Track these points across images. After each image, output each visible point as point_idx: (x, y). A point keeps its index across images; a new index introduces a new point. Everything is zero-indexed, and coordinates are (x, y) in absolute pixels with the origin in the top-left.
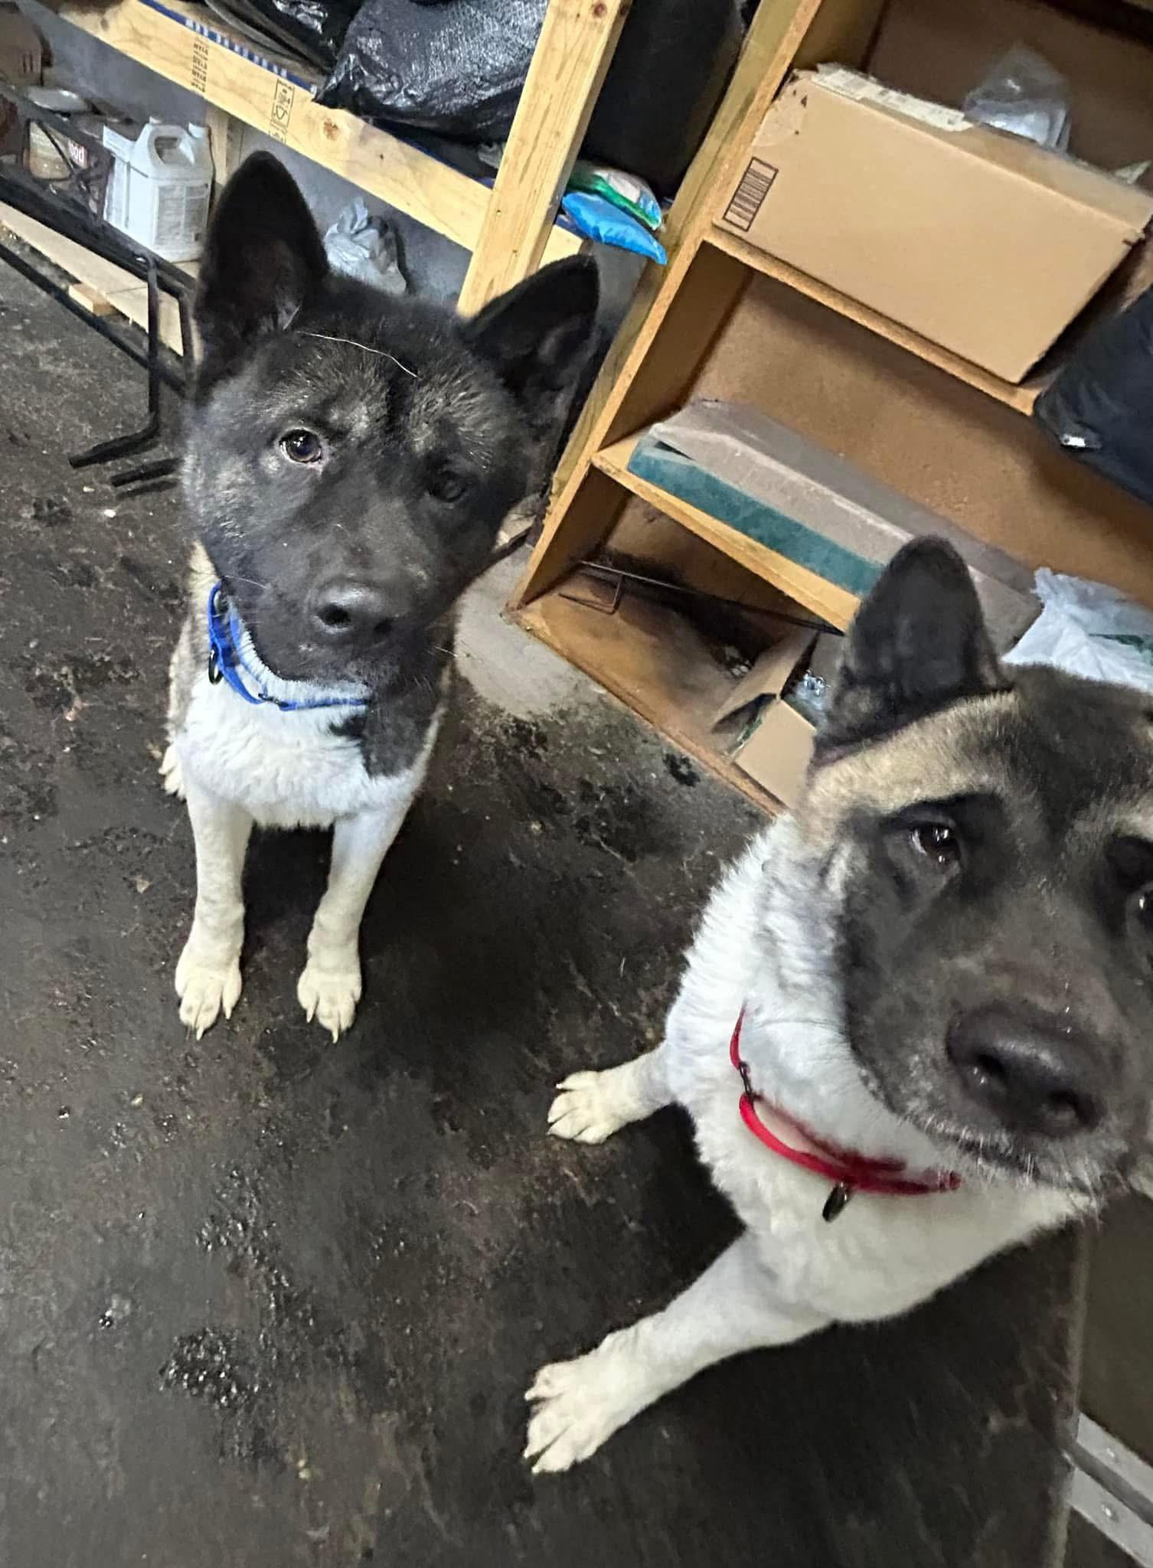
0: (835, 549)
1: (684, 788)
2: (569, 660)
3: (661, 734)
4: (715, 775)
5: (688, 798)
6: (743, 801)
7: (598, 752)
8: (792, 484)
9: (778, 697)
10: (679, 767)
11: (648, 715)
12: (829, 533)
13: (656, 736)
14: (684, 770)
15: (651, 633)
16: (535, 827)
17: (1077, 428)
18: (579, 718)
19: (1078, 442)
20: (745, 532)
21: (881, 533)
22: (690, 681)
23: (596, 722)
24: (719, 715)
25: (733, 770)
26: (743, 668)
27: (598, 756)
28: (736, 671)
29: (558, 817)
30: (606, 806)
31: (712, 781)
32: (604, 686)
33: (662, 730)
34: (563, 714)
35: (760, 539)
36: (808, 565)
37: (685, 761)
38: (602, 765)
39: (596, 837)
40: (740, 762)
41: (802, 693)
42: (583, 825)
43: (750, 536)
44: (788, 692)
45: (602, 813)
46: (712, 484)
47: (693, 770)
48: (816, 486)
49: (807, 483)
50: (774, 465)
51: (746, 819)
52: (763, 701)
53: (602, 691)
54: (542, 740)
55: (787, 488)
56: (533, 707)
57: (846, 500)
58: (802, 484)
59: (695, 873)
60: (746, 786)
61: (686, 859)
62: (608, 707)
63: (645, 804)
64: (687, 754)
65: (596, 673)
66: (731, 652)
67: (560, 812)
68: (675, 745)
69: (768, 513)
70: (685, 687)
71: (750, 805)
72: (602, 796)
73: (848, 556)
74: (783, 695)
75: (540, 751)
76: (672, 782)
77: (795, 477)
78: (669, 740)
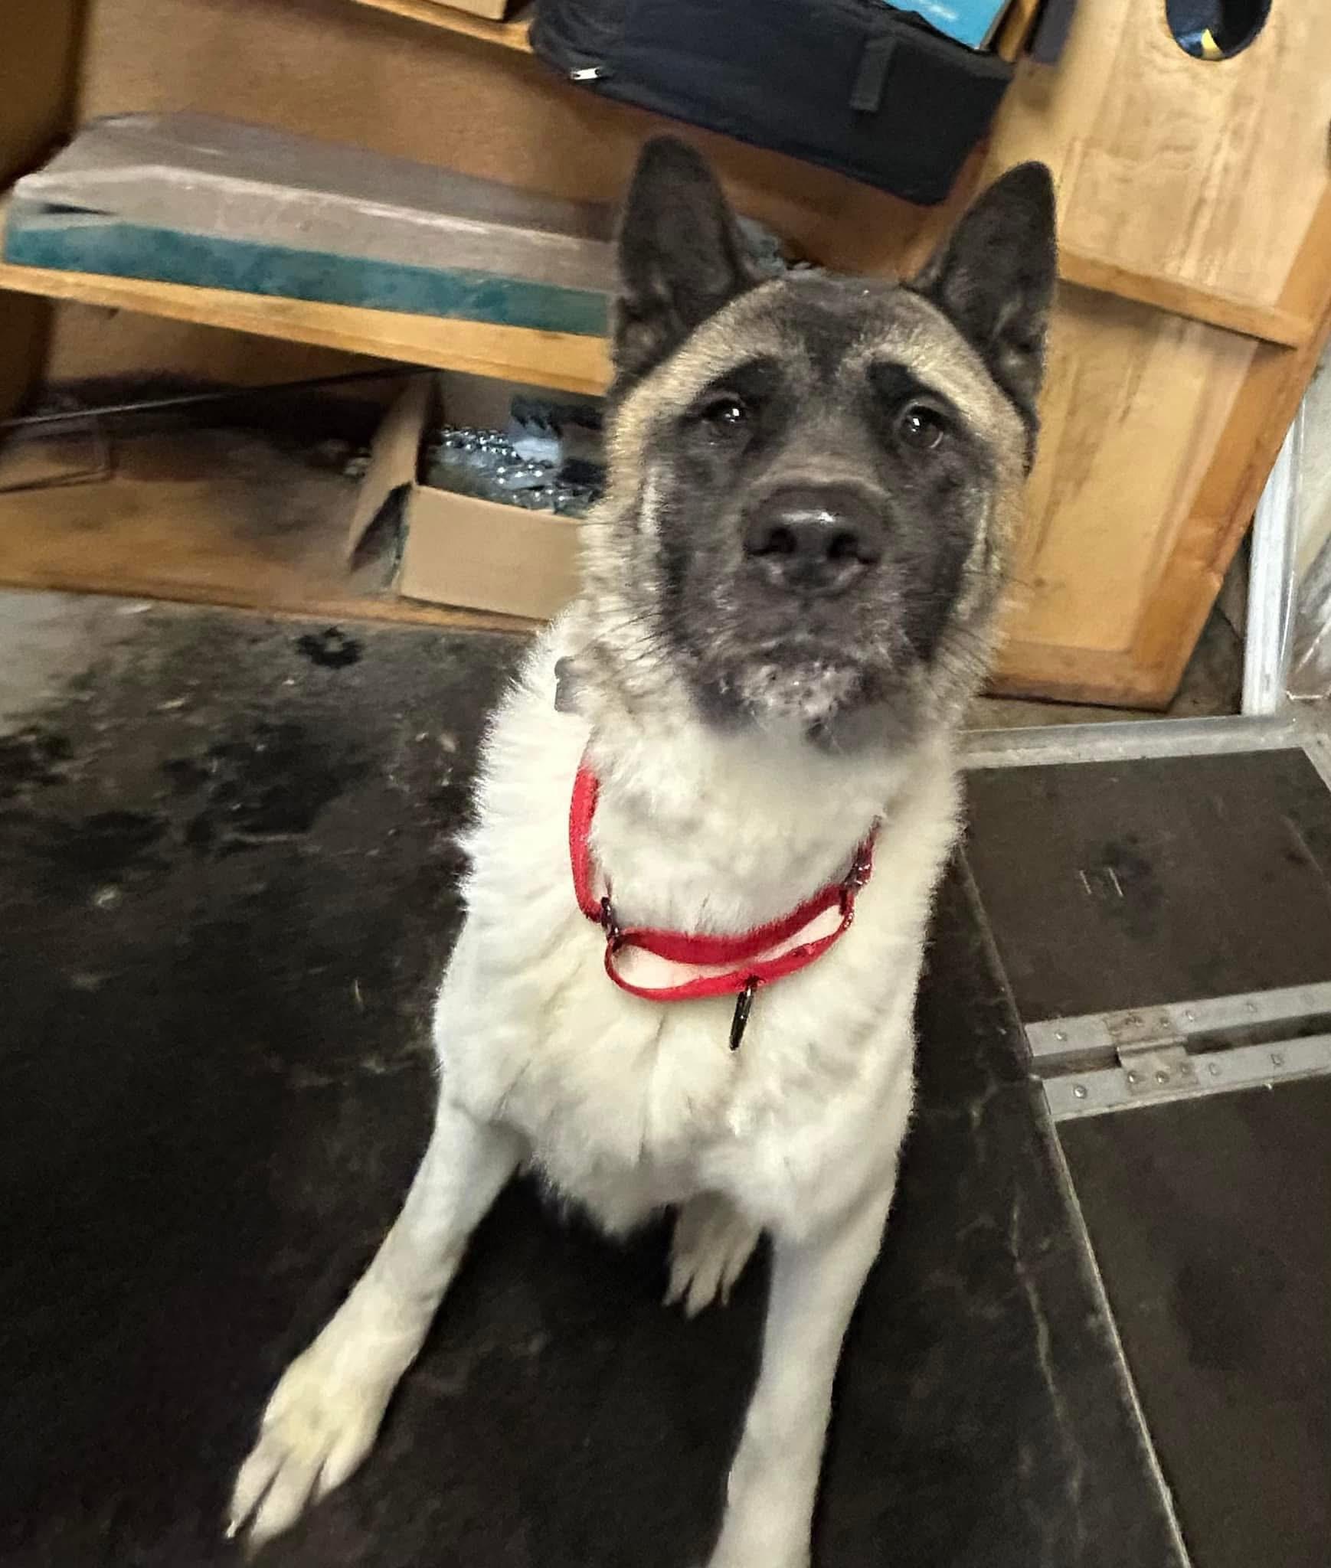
0: (392, 270)
1: (346, 671)
2: (54, 588)
3: (276, 616)
4: (382, 626)
5: (356, 682)
6: (435, 639)
7: (177, 703)
8: (293, 206)
9: (415, 485)
10: (324, 646)
11: (240, 600)
12: (374, 253)
13: (270, 622)
14: (334, 646)
15: (191, 478)
16: (106, 897)
17: (582, 58)
18: (118, 671)
19: (588, 74)
20: (257, 290)
21: (440, 232)
22: (290, 516)
23: (153, 659)
24: (349, 547)
25: (405, 605)
26: (361, 461)
27: (180, 709)
28: (351, 470)
29: (146, 851)
30: (230, 776)
31: (382, 637)
32: (146, 596)
33: (278, 609)
34: (81, 683)
35: (284, 292)
36: (366, 302)
37: (332, 633)
38: (196, 720)
39: (229, 836)
40: (407, 591)
41: (449, 457)
42: (199, 833)
43: (263, 293)
44: (426, 470)
45: (227, 791)
46: (167, 240)
47: (349, 639)
48: (328, 198)
49: (310, 198)
50: (255, 188)
51: (451, 658)
52: (399, 496)
53: (141, 607)
54: (57, 747)
55: (290, 213)
56: (12, 706)
57: (376, 204)
58: (305, 202)
59: (413, 779)
60: (433, 616)
61: (389, 767)
62: (166, 624)
63: (293, 731)
64: (333, 621)
65: (117, 585)
66: (333, 448)
67: (148, 839)
68: (304, 618)
69: (276, 255)
70: (284, 528)
71: (448, 636)
72: (215, 765)
73: (413, 273)
74: (423, 478)
75: (61, 768)
76: (323, 673)
77: (290, 195)
78: (295, 617)
